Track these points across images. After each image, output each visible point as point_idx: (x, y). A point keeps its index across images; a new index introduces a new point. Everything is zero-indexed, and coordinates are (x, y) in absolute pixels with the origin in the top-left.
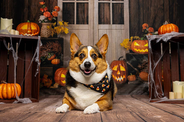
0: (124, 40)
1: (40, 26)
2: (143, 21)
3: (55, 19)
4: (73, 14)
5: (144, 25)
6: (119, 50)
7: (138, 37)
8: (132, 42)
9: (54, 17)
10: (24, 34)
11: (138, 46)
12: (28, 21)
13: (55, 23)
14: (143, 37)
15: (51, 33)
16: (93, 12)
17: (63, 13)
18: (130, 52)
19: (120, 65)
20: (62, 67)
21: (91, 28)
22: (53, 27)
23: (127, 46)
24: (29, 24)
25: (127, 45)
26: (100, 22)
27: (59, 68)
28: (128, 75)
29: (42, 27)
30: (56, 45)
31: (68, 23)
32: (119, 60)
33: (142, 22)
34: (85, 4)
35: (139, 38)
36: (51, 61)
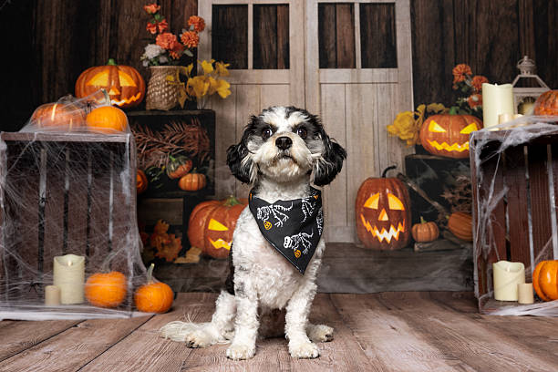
0: (400, 115)
1: (146, 75)
2: (455, 58)
3: (191, 55)
4: (243, 37)
5: (459, 70)
6: (384, 145)
7: (440, 106)
8: (424, 121)
9: (186, 48)
10: (98, 99)
11: (440, 134)
12: (111, 62)
13: (191, 67)
14: (457, 105)
15: (179, 95)
16: (304, 33)
17: (213, 36)
18: (417, 154)
19: (387, 191)
20: (209, 200)
21: (297, 80)
22: (183, 78)
23: (407, 135)
24: (114, 71)
25: (406, 132)
26: (325, 62)
27: (203, 200)
29: (153, 79)
30: (192, 131)
31: (228, 65)
32: (384, 176)
33: (452, 61)
34: (279, 8)
35: (445, 109)
36: (178, 180)
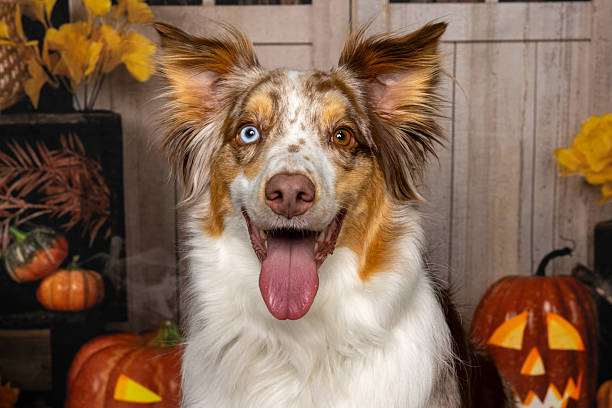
0: (589, 124)
6: (545, 198)
15: (25, 73)
19: (547, 307)
20: (115, 333)
21: (331, 35)
23: (602, 172)
27: (100, 333)
28: (601, 382)
30: (64, 165)
32: (541, 272)
36: (34, 284)
